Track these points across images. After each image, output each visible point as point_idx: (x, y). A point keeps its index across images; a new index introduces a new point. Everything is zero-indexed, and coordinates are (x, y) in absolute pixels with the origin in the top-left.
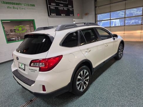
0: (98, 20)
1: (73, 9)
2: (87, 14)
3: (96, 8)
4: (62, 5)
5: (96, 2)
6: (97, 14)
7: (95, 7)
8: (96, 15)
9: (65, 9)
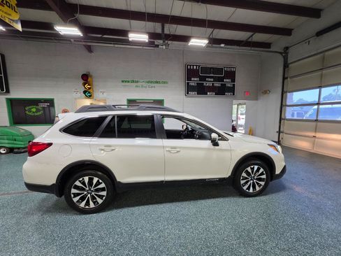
0: (288, 104)
1: (234, 85)
2: (265, 92)
3: (286, 81)
4: (212, 80)
5: (286, 69)
6: (286, 92)
7: (284, 78)
8: (283, 93)
9: (217, 84)
